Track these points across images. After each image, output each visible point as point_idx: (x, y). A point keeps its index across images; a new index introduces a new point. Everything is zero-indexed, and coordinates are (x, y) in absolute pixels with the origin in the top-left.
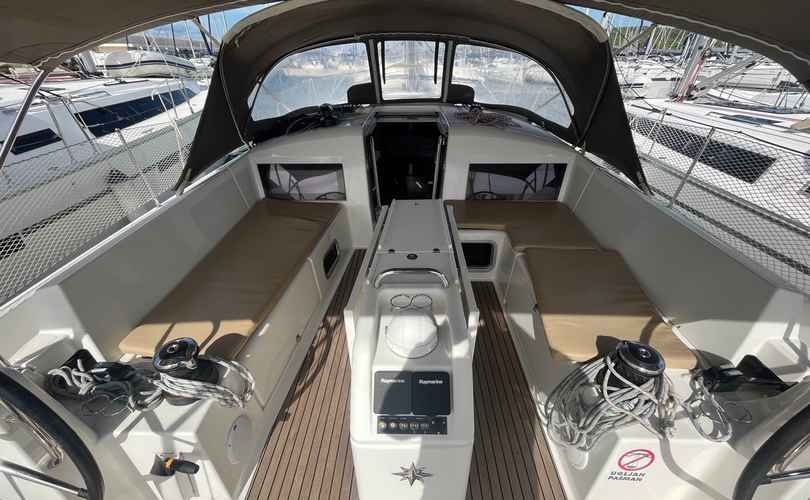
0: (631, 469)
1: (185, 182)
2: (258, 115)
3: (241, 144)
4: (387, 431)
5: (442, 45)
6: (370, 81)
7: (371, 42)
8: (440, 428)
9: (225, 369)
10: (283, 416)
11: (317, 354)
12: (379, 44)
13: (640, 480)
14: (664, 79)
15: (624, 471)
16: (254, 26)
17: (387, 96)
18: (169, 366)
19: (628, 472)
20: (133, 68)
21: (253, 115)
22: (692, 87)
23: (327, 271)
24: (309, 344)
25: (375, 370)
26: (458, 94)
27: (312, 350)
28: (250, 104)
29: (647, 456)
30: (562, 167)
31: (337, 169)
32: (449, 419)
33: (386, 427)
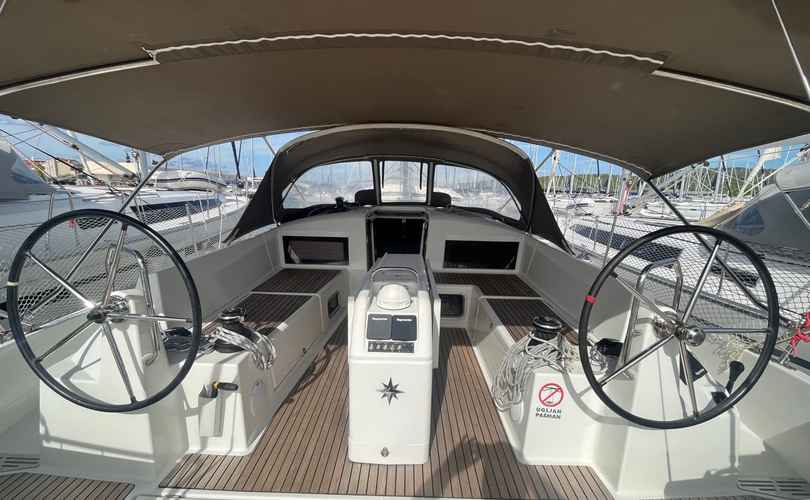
0: (550, 404)
1: (234, 237)
2: (286, 205)
3: (273, 223)
4: (375, 350)
5: (425, 166)
6: (372, 188)
7: (375, 161)
8: (410, 349)
9: (259, 338)
10: (288, 400)
11: (318, 367)
12: (381, 163)
13: (559, 417)
14: (604, 201)
15: (546, 408)
16: (302, 143)
17: (385, 199)
18: (227, 318)
19: (550, 410)
20: (178, 182)
21: (284, 204)
22: (626, 207)
23: (330, 312)
24: (311, 360)
25: (368, 313)
26: (439, 201)
27: (314, 365)
28: (284, 194)
29: (557, 391)
30: (516, 245)
31: (344, 241)
32: (416, 344)
33: (374, 348)
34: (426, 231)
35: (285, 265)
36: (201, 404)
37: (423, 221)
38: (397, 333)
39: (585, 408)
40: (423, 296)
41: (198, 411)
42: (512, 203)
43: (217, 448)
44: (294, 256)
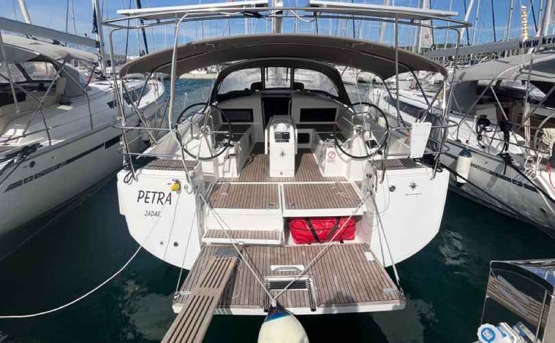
5: (289, 69)
6: (261, 81)
7: (263, 68)
8: (288, 141)
12: (266, 69)
13: (334, 162)
15: (330, 159)
17: (267, 87)
25: (275, 132)
26: (297, 86)
30: (335, 109)
31: (251, 110)
32: (290, 140)
33: (277, 141)
34: (291, 104)
35: (222, 123)
36: (225, 161)
37: (288, 98)
38: (284, 137)
39: (342, 159)
40: (292, 128)
41: (224, 164)
42: (334, 89)
43: (228, 176)
44: (227, 119)
